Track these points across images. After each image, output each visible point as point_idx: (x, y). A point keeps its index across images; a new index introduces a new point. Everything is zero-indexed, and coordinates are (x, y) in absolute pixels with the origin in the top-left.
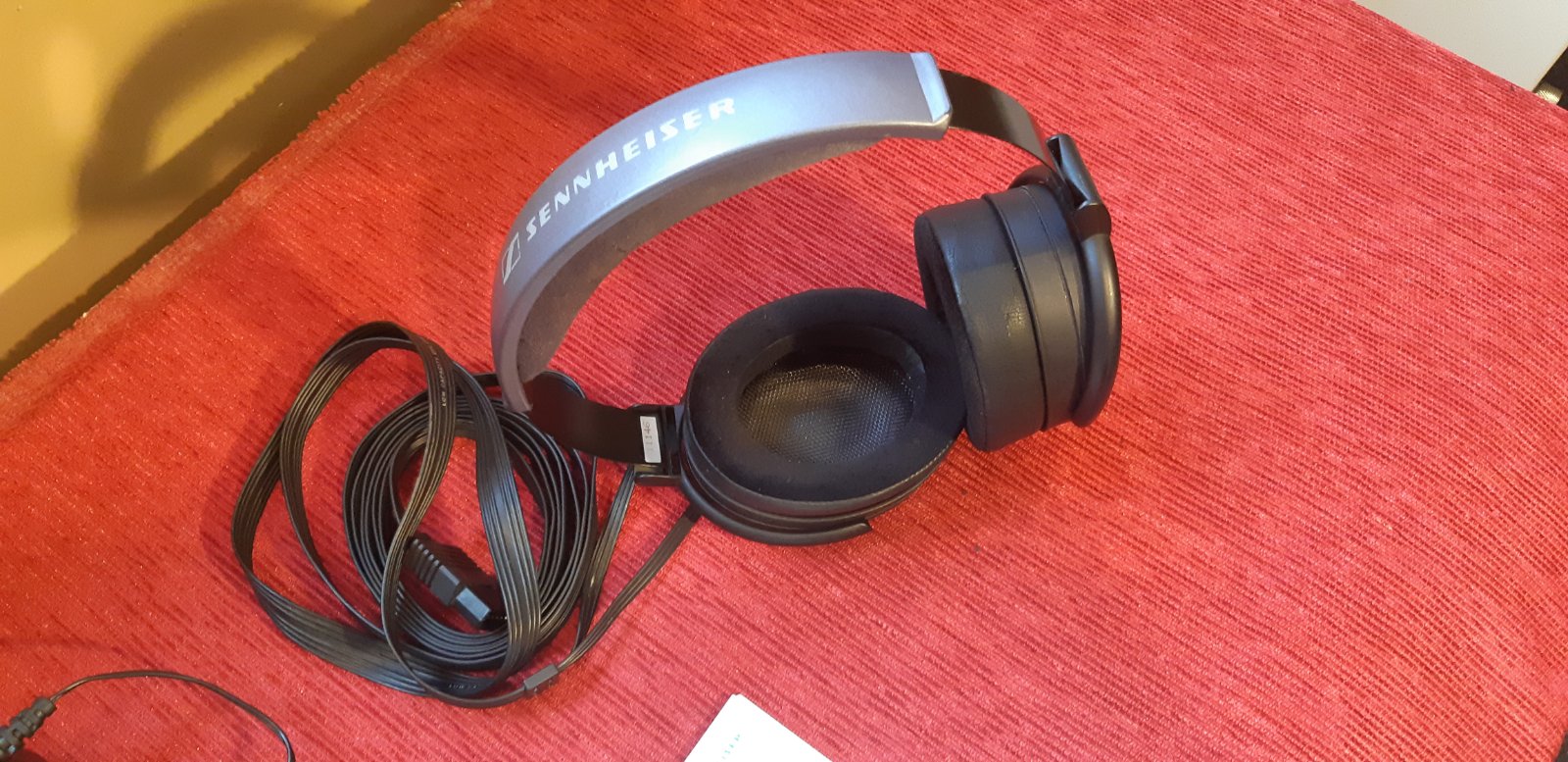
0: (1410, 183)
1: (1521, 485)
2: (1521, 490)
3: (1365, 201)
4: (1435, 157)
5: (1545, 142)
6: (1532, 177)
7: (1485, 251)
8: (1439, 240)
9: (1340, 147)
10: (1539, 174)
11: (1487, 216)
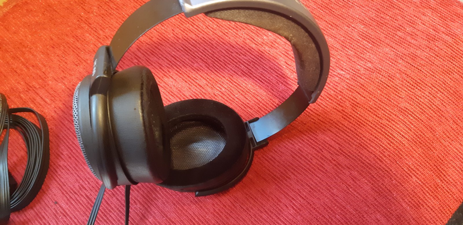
0: (389, 38)
1: (409, 170)
2: (409, 172)
3: (368, 45)
4: (403, 27)
5: (454, 21)
6: (444, 36)
7: (415, 68)
8: (396, 63)
9: (362, 22)
10: (447, 35)
11: (419, 52)
